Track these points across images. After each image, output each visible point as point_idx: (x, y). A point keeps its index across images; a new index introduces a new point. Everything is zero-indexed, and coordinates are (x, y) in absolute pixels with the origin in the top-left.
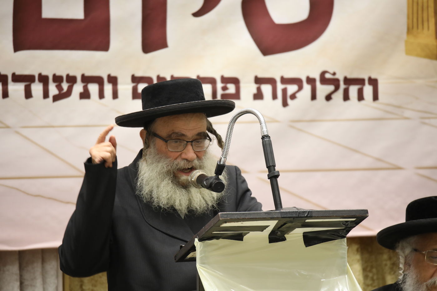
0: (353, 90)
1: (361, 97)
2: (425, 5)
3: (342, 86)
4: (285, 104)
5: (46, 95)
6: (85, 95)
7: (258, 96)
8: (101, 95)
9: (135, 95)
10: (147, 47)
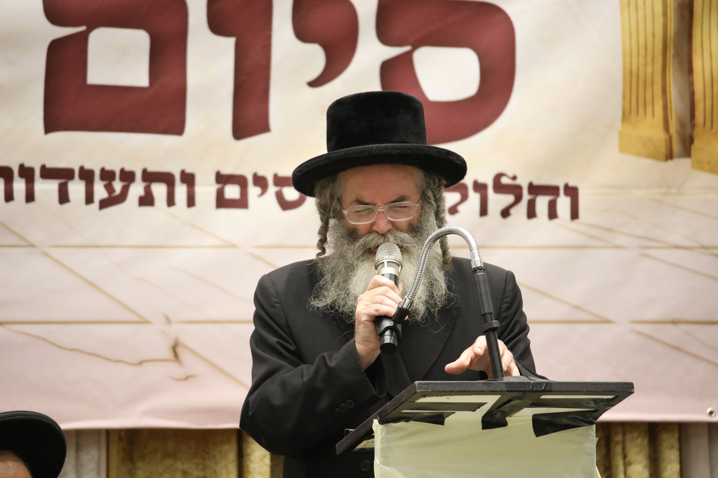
0: (542, 203)
1: (553, 214)
2: (649, 79)
3: (526, 197)
5: (89, 199)
6: (147, 200)
8: (171, 202)
9: (222, 202)
10: (240, 130)
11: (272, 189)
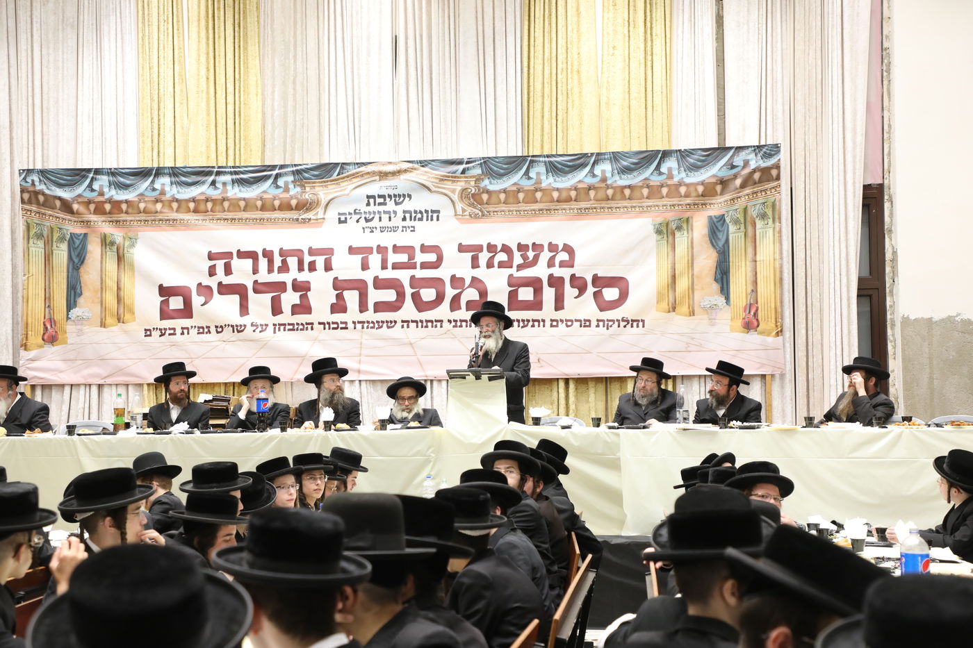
0: (635, 324)
1: (638, 326)
2: (664, 294)
3: (630, 322)
4: (608, 329)
5: (519, 326)
6: (533, 326)
7: (598, 326)
8: (539, 326)
9: (552, 326)
10: (557, 309)
11: (565, 322)
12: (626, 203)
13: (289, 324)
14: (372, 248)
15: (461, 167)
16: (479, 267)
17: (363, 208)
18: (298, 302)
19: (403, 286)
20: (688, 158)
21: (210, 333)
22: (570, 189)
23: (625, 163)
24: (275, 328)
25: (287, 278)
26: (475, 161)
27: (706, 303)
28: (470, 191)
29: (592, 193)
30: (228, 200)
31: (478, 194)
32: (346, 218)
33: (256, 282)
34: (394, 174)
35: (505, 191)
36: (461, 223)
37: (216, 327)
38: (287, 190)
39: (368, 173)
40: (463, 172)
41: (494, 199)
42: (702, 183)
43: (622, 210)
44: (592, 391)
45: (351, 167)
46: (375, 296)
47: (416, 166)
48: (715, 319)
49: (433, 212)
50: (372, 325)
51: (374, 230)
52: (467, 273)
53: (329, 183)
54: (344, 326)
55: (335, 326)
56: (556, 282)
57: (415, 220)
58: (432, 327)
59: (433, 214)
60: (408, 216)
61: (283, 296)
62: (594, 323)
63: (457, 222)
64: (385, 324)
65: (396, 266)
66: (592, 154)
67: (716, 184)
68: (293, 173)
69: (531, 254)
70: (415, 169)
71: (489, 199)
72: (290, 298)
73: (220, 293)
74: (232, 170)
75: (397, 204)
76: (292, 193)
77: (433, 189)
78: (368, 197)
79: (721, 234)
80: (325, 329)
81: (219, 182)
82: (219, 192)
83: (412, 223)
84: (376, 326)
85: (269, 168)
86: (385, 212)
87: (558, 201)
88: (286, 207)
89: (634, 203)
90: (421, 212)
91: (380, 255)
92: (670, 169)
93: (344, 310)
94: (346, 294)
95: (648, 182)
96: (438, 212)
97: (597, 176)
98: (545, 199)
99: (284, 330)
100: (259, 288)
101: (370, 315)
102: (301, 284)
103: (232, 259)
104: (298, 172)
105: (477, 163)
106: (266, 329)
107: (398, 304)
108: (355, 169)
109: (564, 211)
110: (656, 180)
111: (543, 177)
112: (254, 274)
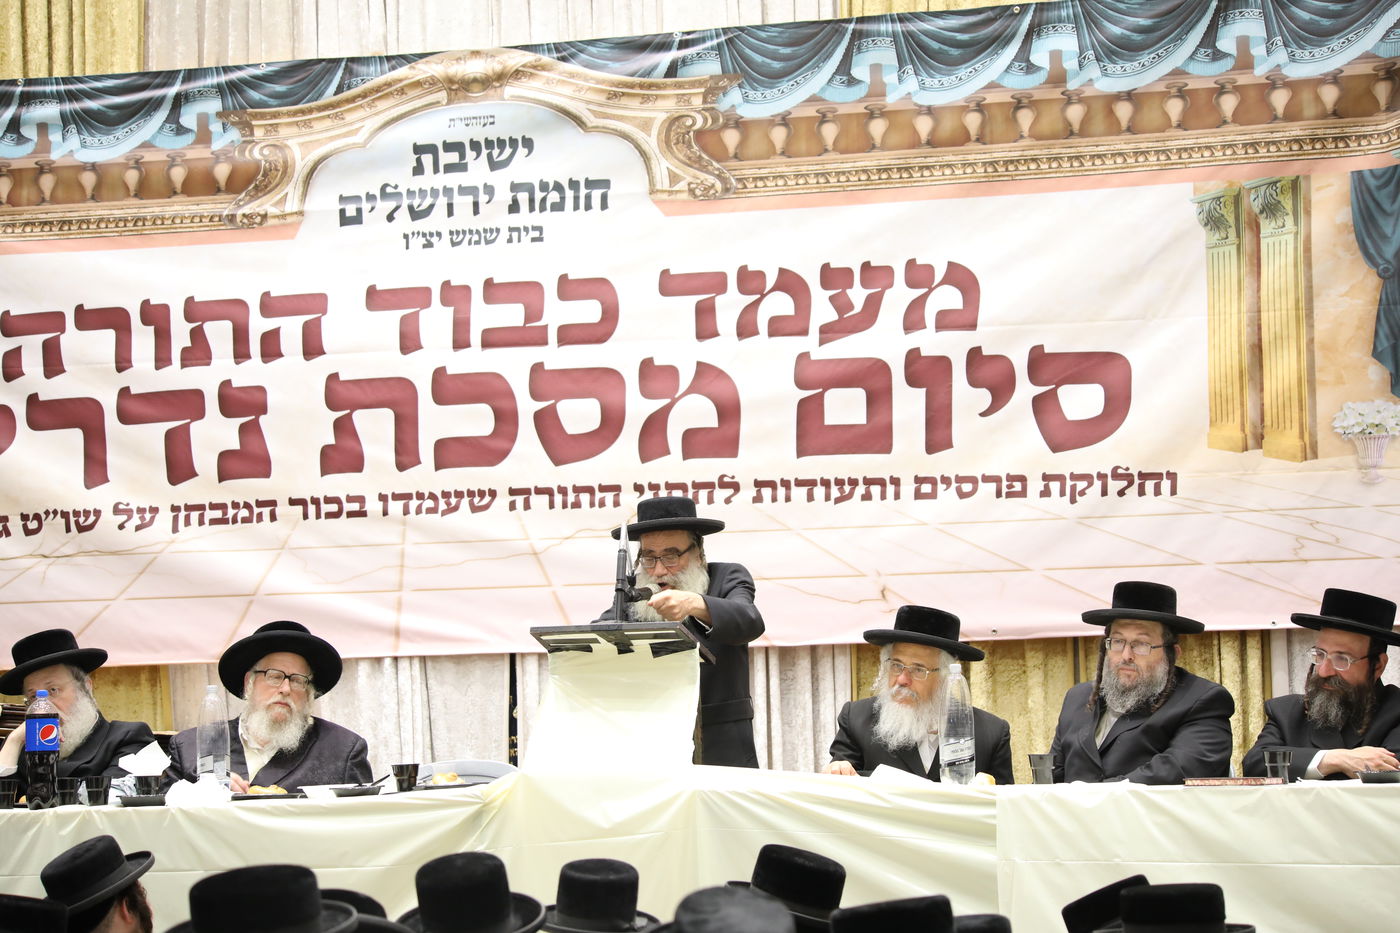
0: (1150, 485)
1: (1157, 492)
2: (1230, 398)
3: (1137, 481)
4: (1073, 501)
5: (828, 498)
6: (867, 497)
7: (1046, 493)
8: (883, 497)
9: (918, 495)
10: (931, 448)
11: (954, 485)
12: (1121, 143)
13: (213, 507)
14: (427, 291)
15: (665, 59)
16: (716, 334)
17: (405, 181)
18: (235, 445)
19: (510, 395)
20: (1294, 9)
21: (8, 534)
22: (964, 109)
23: (1116, 30)
24: (176, 519)
25: (205, 379)
26: (703, 40)
27: (1350, 421)
28: (689, 122)
29: (1025, 118)
30: (52, 170)
31: (711, 131)
32: (359, 211)
33: (124, 392)
34: (487, 82)
35: (785, 120)
36: (667, 214)
37: (25, 517)
38: (204, 137)
39: (418, 84)
40: (672, 71)
41: (756, 143)
42: (1335, 78)
43: (1109, 162)
44: (1035, 678)
45: (372, 69)
46: (437, 422)
47: (546, 58)
48: (1375, 467)
49: (591, 184)
50: (429, 503)
51: (434, 240)
52: (683, 353)
53: (316, 115)
54: (355, 507)
55: (334, 508)
56: (927, 372)
57: (543, 209)
58: (592, 505)
59: (592, 191)
60: (523, 197)
61: (197, 429)
62: (1035, 485)
63: (655, 209)
64: (465, 501)
65: (492, 339)
66: (1024, 7)
67: (1374, 78)
68: (221, 90)
69: (858, 295)
70: (544, 68)
71: (742, 144)
72: (214, 435)
73: (34, 424)
74: (62, 88)
75: (494, 165)
76: (217, 145)
77: (591, 120)
78: (419, 150)
79: (1392, 221)
80: (306, 516)
81: (28, 122)
82: (28, 148)
83: (537, 218)
84: (442, 506)
85: (158, 81)
86: (463, 190)
87: (930, 143)
88: (202, 184)
89: (1144, 142)
90: (558, 187)
91: (450, 310)
92: (1243, 43)
93: (356, 464)
94: (362, 419)
95: (1181, 81)
96: (605, 184)
97: (1039, 69)
98: (894, 139)
99: (201, 522)
100: (135, 408)
101: (425, 476)
102: (243, 395)
103: (63, 330)
104: (234, 87)
105: (709, 44)
106: (152, 519)
107: (500, 444)
108: (383, 73)
109: (948, 171)
110: (1204, 74)
111: (890, 78)
112: (120, 369)
